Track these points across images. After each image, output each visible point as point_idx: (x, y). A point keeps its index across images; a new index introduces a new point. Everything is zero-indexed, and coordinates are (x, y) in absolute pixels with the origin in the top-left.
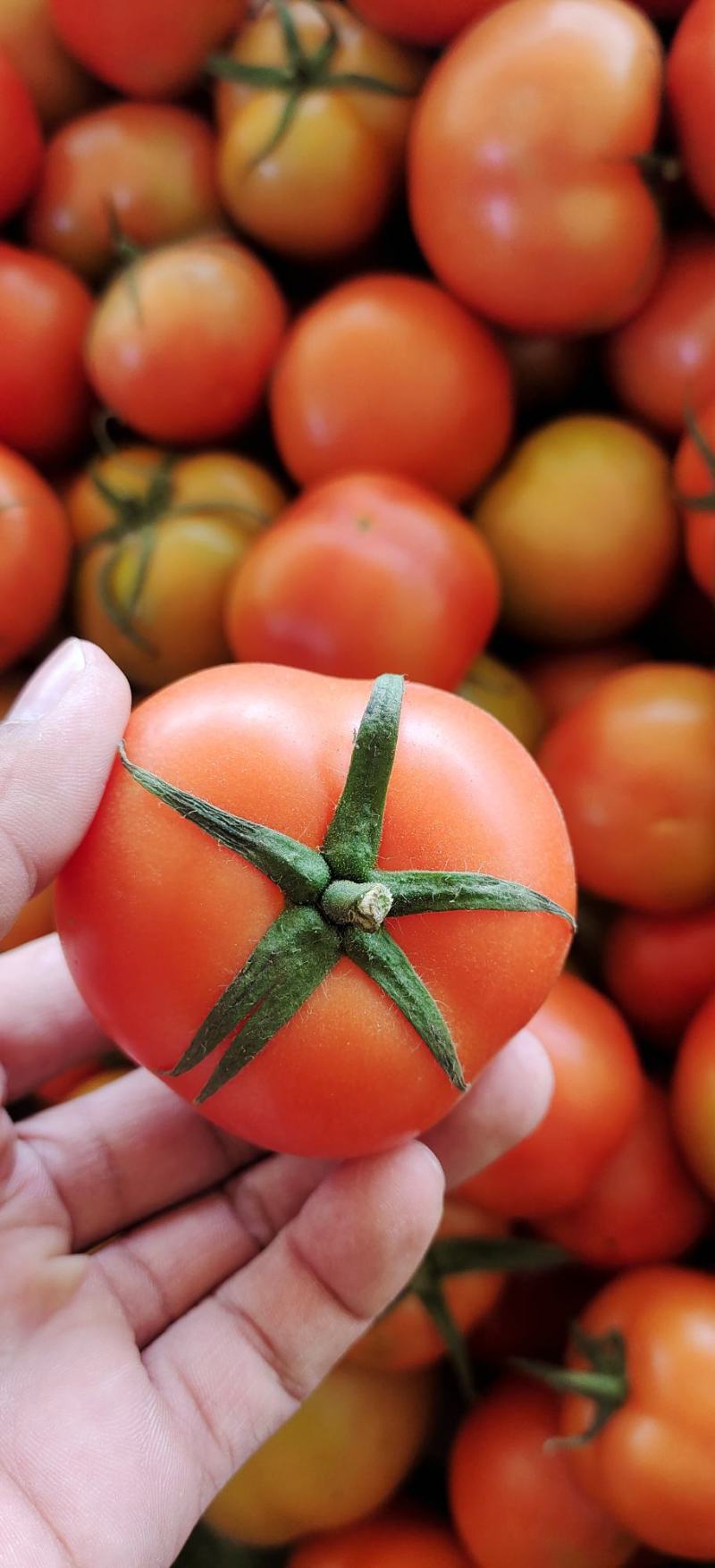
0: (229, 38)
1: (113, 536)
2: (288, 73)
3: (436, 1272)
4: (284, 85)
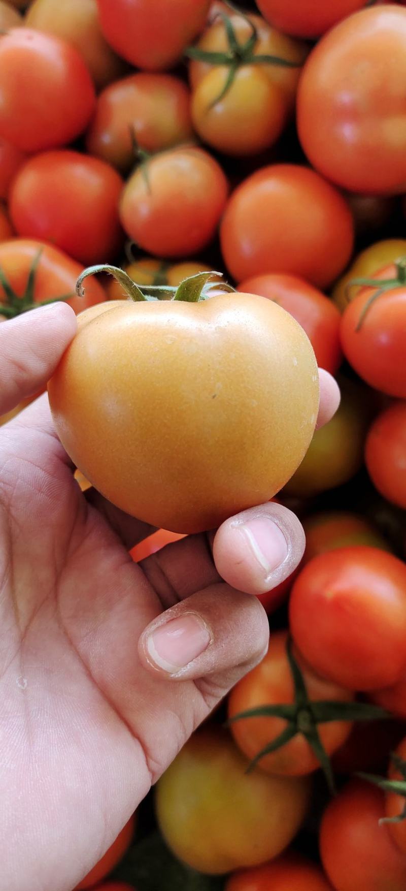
0: (197, 37)
2: (230, 55)
3: (314, 721)
4: (227, 62)
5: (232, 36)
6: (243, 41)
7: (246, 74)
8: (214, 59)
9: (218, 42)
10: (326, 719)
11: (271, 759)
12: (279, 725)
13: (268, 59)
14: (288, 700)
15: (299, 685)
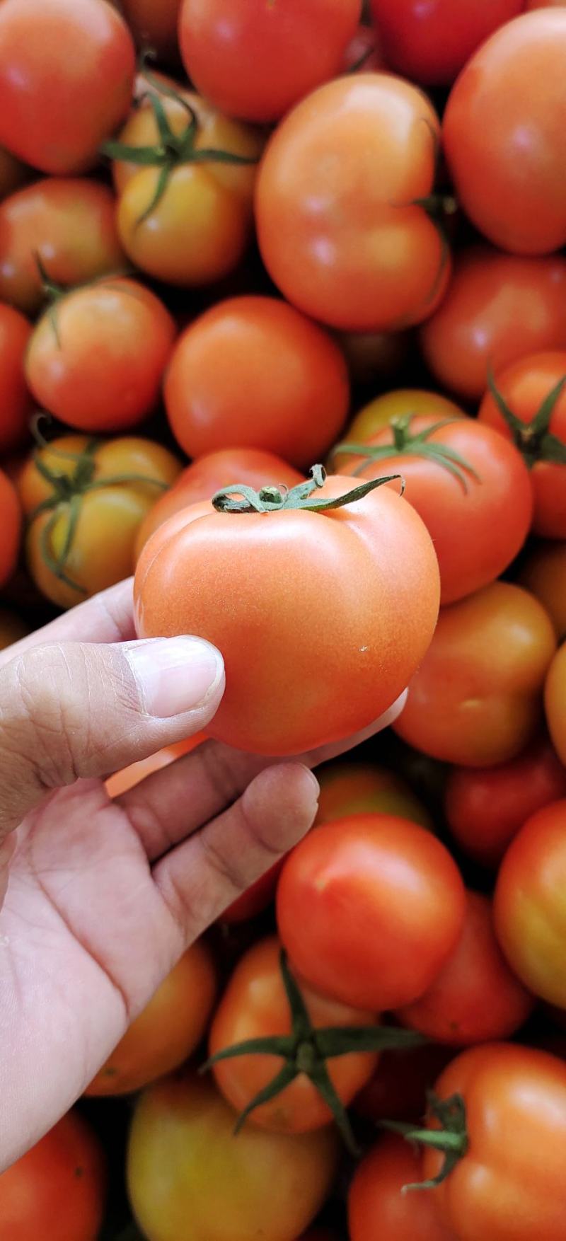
0: (119, 127)
1: (51, 505)
2: (161, 152)
3: (319, 1056)
4: (159, 161)
5: (163, 125)
6: (179, 128)
7: (184, 176)
8: (141, 156)
9: (145, 133)
10: (338, 1051)
11: (265, 1110)
12: (273, 1065)
13: (213, 155)
14: (284, 1030)
15: (297, 1007)
